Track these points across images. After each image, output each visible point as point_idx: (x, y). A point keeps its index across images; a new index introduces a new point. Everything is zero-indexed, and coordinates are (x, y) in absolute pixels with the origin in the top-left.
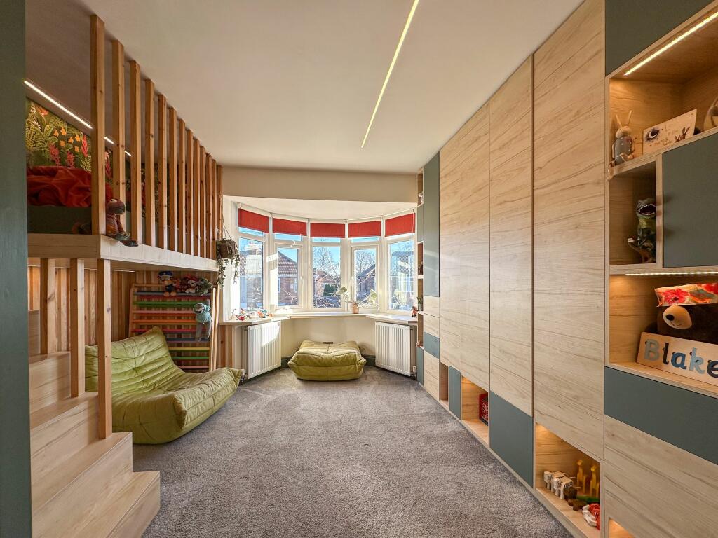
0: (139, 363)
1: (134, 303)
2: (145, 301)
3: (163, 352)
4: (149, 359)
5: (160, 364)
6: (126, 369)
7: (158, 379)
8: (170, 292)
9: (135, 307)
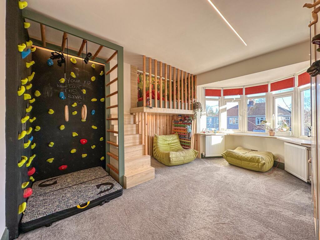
0: (170, 142)
1: (173, 125)
2: (176, 125)
3: (177, 140)
4: (173, 142)
5: (176, 144)
6: (166, 143)
7: (174, 148)
8: (181, 121)
9: (173, 126)
